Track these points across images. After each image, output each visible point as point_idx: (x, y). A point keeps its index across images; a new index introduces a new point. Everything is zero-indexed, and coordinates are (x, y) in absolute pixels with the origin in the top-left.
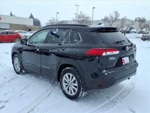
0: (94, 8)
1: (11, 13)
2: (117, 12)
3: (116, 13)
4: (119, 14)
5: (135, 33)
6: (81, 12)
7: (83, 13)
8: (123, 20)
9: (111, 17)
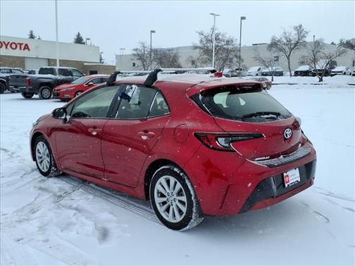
0: (243, 18)
1: (31, 32)
2: (300, 26)
3: (299, 29)
4: (307, 33)
5: (345, 74)
6: (213, 29)
7: (216, 32)
8: (317, 44)
9: (286, 39)
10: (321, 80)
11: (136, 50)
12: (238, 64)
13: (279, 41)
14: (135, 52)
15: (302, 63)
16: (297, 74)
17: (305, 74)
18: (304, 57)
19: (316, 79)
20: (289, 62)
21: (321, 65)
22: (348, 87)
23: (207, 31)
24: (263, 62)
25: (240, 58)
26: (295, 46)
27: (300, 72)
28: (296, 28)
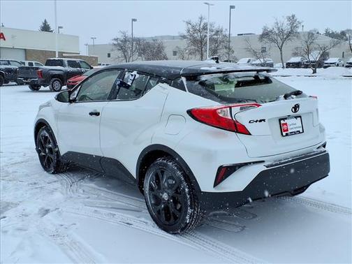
0: (232, 7)
2: (293, 16)
3: (292, 19)
4: (300, 23)
5: (338, 65)
6: (201, 18)
7: (204, 21)
8: (311, 35)
9: (279, 29)
10: (315, 72)
11: (116, 40)
12: (227, 55)
13: (271, 31)
14: (116, 42)
15: (295, 55)
16: (289, 65)
17: (297, 65)
18: (297, 48)
19: (310, 71)
20: (281, 54)
21: (314, 56)
22: (342, 79)
23: (195, 21)
24: (255, 53)
25: (229, 49)
26: (287, 37)
27: (292, 63)
28: (289, 18)
